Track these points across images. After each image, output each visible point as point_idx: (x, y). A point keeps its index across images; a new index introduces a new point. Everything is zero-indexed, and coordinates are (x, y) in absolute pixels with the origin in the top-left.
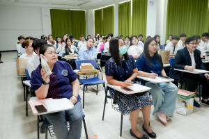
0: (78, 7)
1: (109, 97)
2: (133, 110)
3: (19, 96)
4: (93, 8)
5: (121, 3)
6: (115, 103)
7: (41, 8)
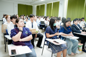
0: (30, 4)
1: (46, 45)
2: (59, 51)
3: (2, 42)
4: (36, 5)
5: (48, 3)
6: (49, 48)
7: (14, 3)
